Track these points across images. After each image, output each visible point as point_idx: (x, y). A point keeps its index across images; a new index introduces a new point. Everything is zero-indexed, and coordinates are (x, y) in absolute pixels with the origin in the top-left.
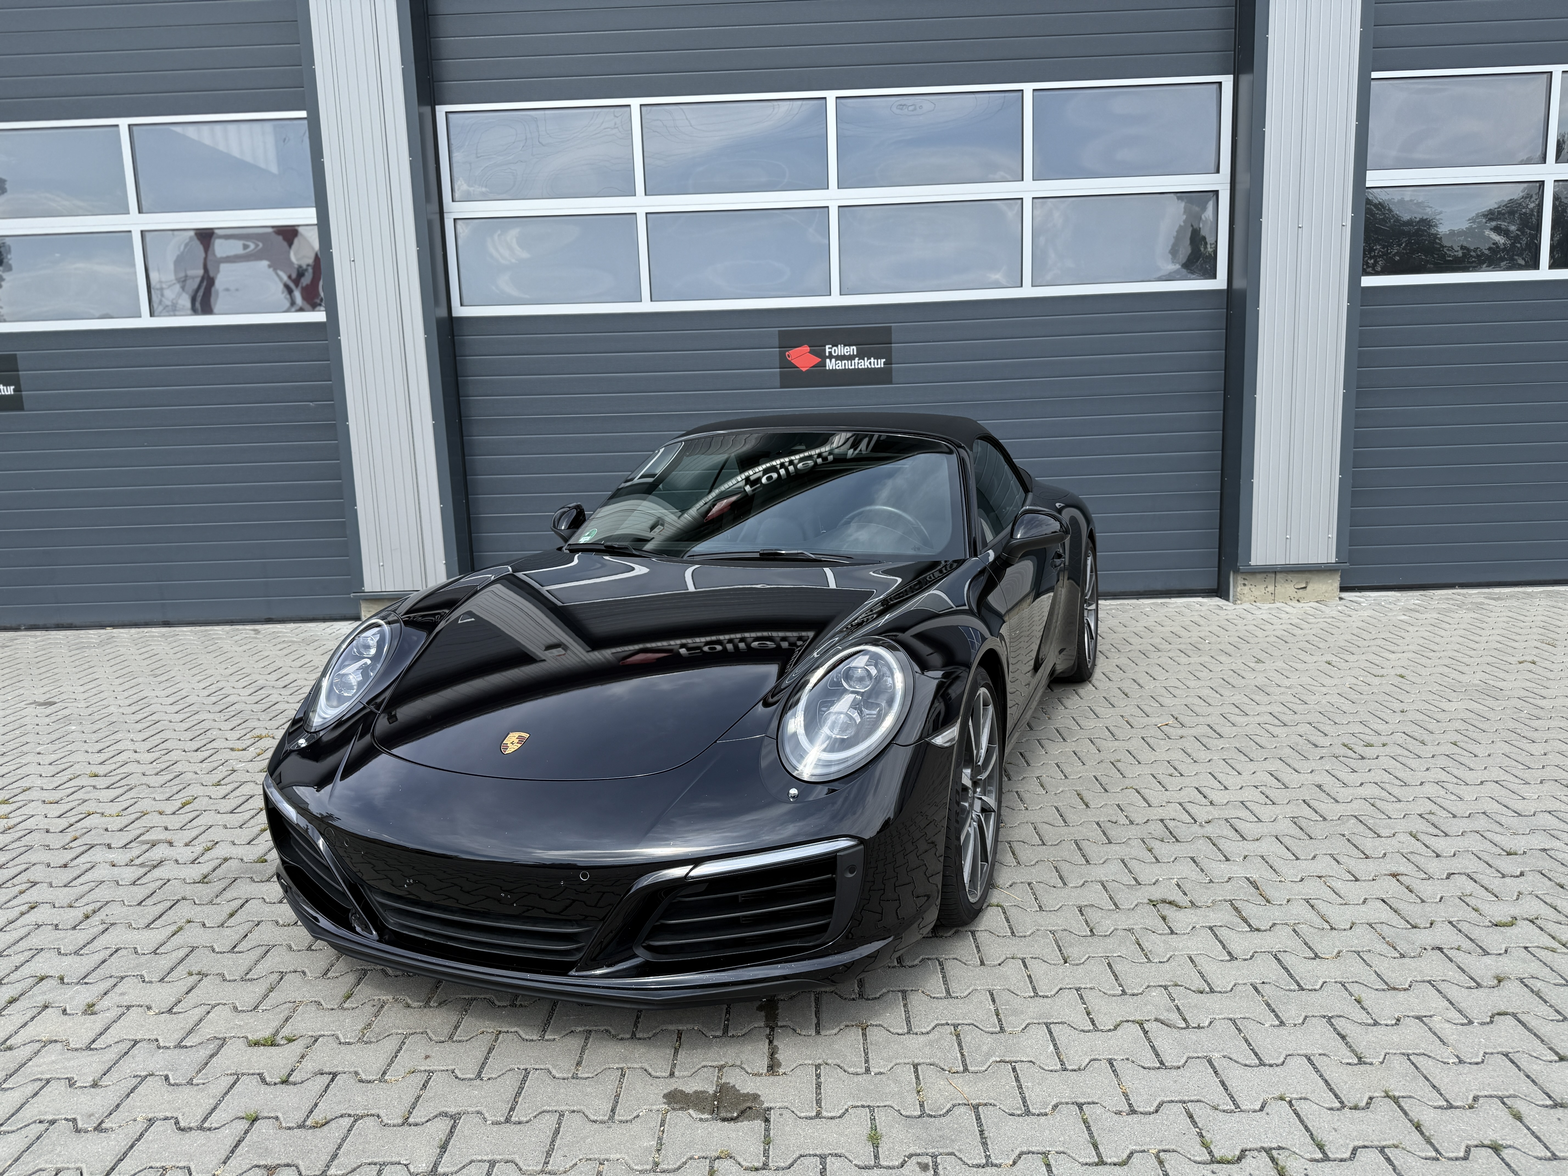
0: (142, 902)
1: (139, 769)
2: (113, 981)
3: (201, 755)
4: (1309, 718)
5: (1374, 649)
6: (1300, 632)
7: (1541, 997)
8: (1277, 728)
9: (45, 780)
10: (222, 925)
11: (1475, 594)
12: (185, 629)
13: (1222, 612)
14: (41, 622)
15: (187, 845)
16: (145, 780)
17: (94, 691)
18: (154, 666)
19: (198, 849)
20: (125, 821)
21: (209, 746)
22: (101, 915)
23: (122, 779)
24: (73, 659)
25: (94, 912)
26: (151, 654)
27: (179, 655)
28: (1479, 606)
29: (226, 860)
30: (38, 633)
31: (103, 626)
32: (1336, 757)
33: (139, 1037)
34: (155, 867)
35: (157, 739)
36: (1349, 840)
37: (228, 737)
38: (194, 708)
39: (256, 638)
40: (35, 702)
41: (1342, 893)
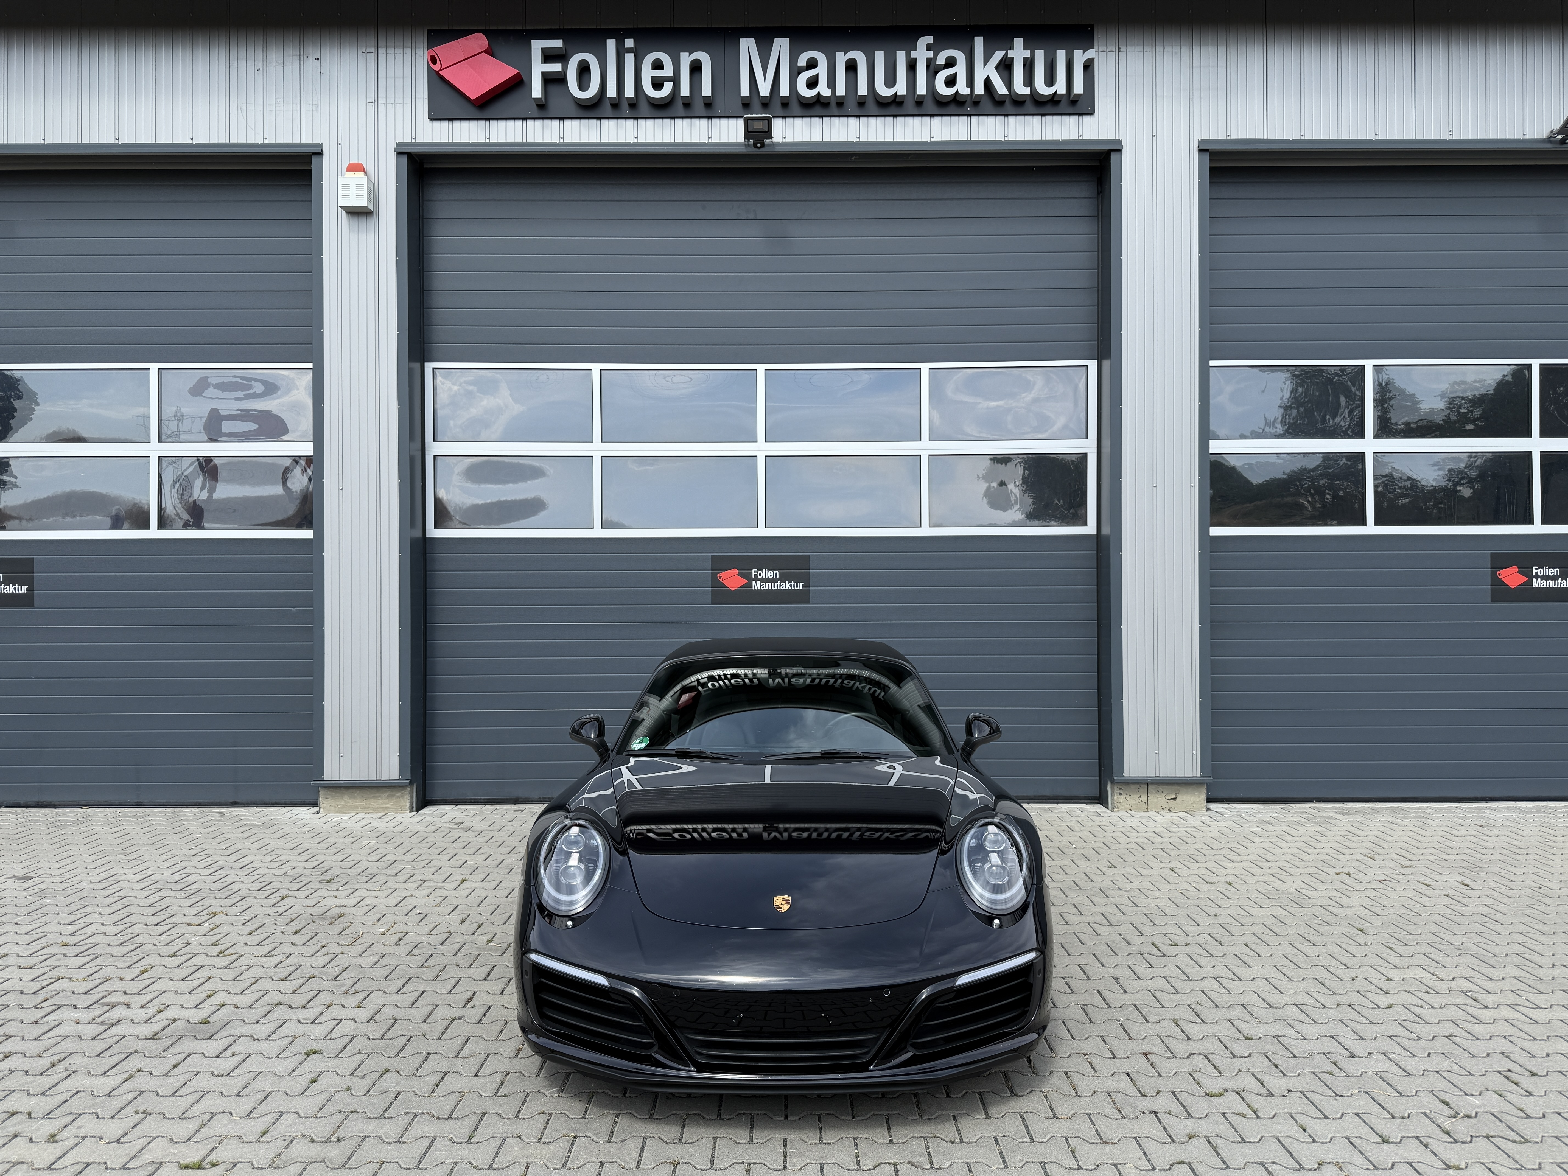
0: (100, 1054)
1: (106, 940)
2: (71, 1117)
3: (161, 929)
4: (1134, 919)
5: (1217, 858)
6: (1160, 840)
7: (1217, 1152)
8: (1103, 928)
9: (22, 948)
10: (167, 1074)
11: (1328, 808)
12: (155, 810)
13: (1098, 818)
14: (23, 800)
15: (142, 1007)
16: (109, 950)
17: (69, 867)
18: (124, 846)
19: (151, 1011)
20: (90, 985)
21: (168, 921)
22: (65, 1064)
23: (89, 949)
24: (51, 836)
25: (60, 1061)
26: (122, 833)
27: (148, 835)
28: (1327, 820)
29: (174, 1020)
30: (19, 810)
31: (79, 806)
32: (1142, 955)
33: (91, 1160)
34: (113, 1025)
35: (122, 914)
36: (1121, 1025)
37: (186, 913)
38: (158, 885)
39: (221, 821)
40: (14, 877)
41: (1097, 1068)
